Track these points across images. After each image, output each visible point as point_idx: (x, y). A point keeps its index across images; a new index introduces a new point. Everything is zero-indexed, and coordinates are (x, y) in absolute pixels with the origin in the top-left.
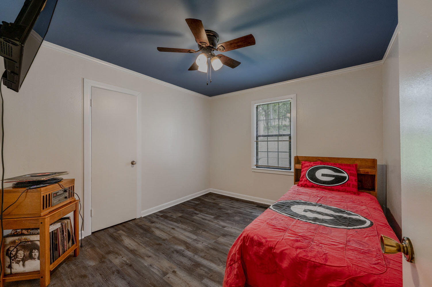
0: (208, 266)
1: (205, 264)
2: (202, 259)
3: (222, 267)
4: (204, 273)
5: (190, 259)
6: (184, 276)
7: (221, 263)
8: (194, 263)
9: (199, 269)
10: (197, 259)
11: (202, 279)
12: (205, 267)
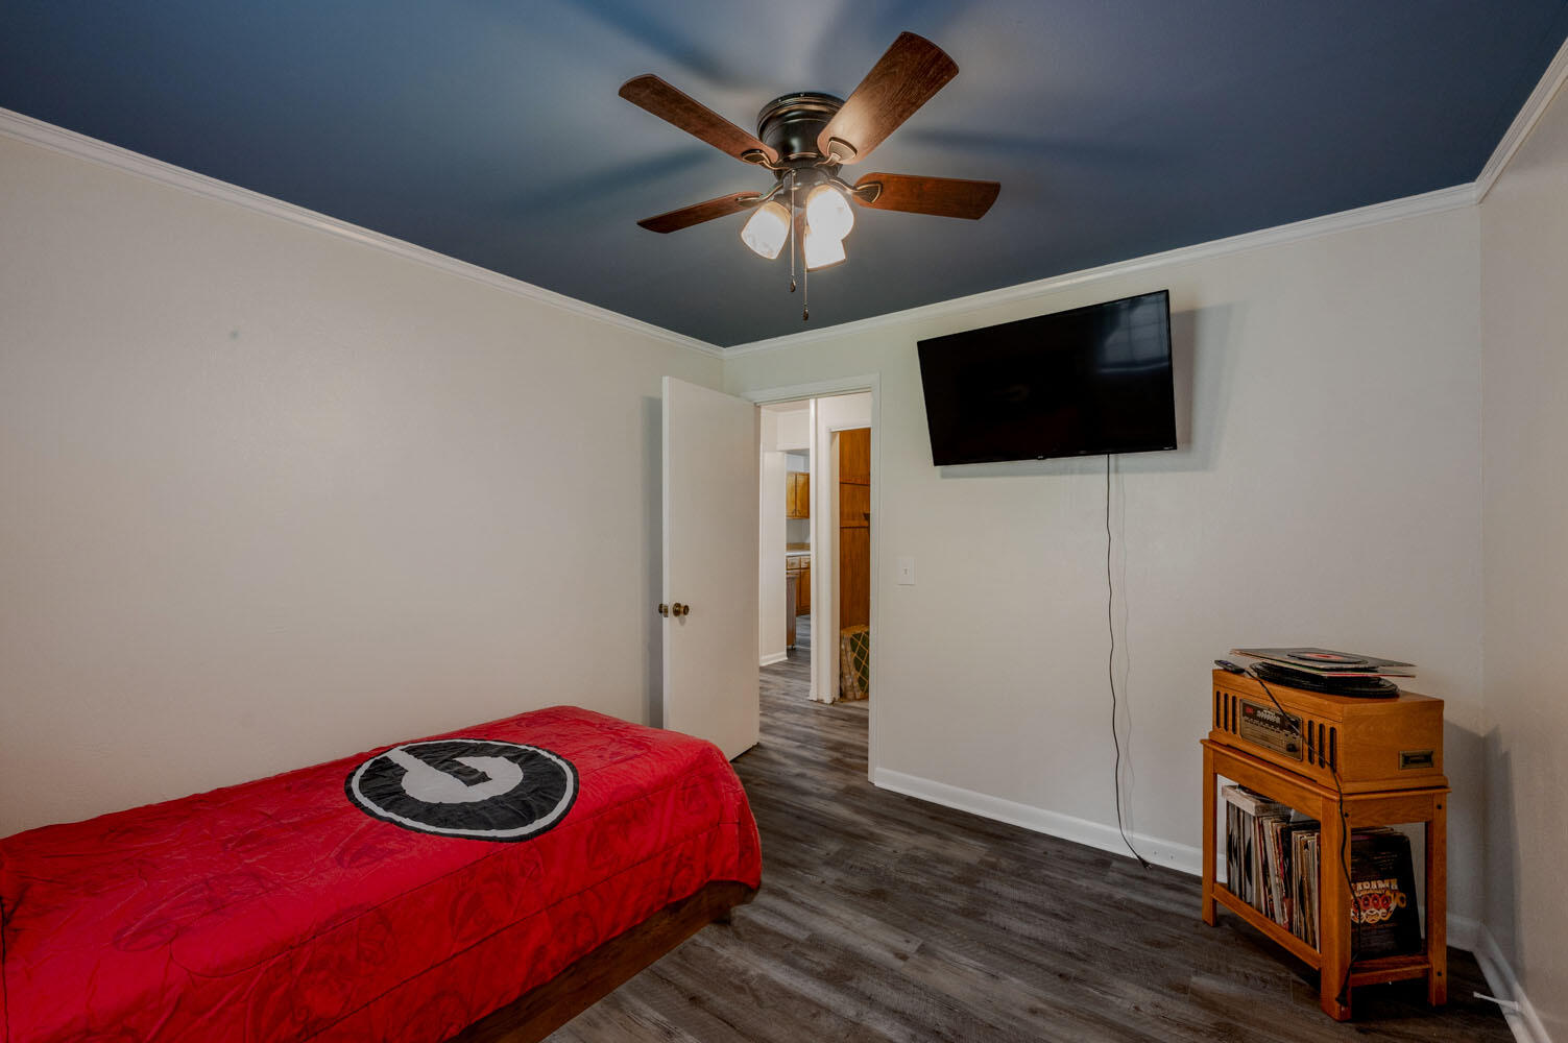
0: (797, 976)
1: (810, 983)
2: (825, 1000)
3: (752, 973)
4: (808, 952)
5: (869, 1000)
6: (864, 945)
7: (754, 987)
8: (848, 983)
9: (828, 966)
10: (844, 1002)
11: (810, 939)
12: (810, 973)
